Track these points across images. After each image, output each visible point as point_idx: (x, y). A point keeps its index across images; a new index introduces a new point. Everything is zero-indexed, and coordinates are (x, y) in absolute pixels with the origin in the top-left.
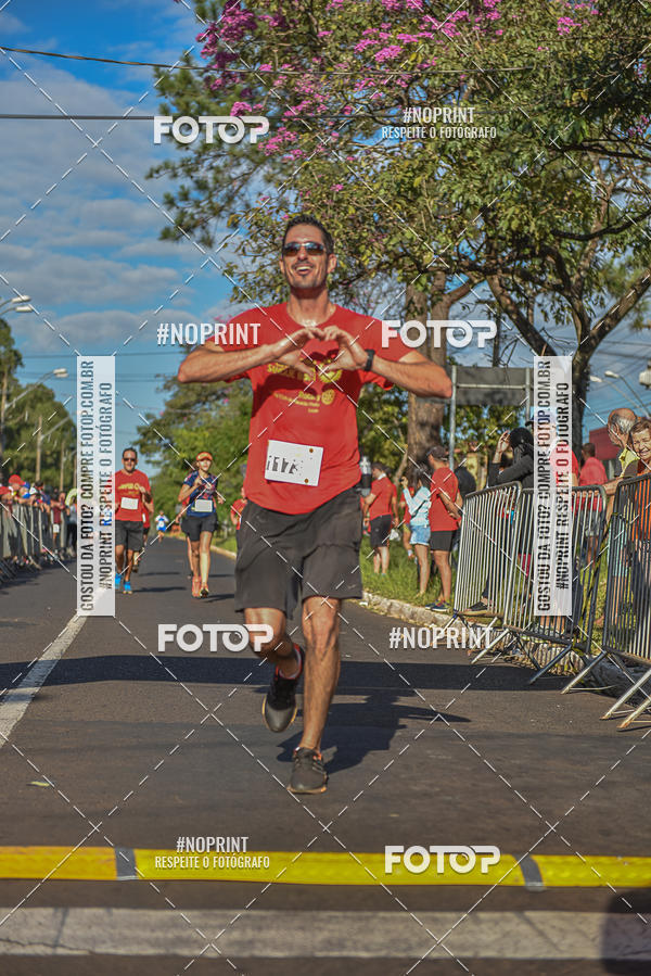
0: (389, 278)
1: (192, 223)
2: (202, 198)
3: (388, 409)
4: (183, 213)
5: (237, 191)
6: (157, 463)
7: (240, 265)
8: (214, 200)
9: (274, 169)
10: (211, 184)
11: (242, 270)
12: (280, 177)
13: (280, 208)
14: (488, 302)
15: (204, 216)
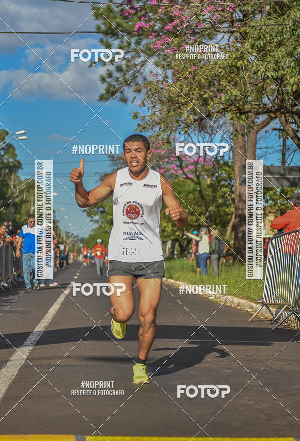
0: (224, 118)
1: (115, 90)
2: (120, 76)
3: (224, 189)
4: (110, 85)
5: (139, 72)
6: (97, 221)
7: (141, 113)
8: (127, 77)
9: (159, 59)
10: (124, 67)
11: (142, 115)
12: (163, 63)
13: (164, 81)
14: (279, 130)
15: (121, 86)
